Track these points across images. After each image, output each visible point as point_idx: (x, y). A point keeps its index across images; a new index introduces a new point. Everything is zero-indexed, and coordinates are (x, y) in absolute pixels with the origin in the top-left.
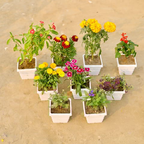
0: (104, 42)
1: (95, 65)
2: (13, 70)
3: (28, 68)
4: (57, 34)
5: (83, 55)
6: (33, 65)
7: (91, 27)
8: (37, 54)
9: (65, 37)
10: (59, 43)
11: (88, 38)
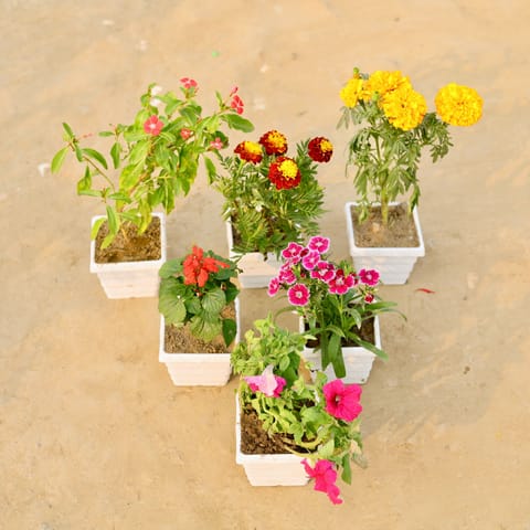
0: (434, 161)
1: (396, 246)
2: (70, 262)
3: (133, 257)
4: (250, 131)
5: (348, 205)
6: (152, 243)
7: (386, 107)
8: (168, 204)
9: (281, 139)
10: (258, 165)
11: (369, 145)
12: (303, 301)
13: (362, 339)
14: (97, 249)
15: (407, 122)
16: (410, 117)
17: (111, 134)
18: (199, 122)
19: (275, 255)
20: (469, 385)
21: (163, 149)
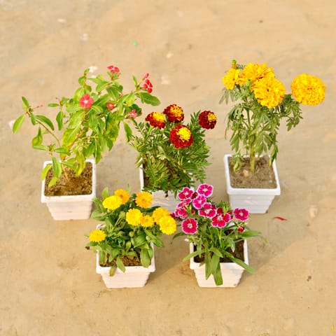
0: (289, 130)
1: (260, 188)
2: (28, 192)
3: (73, 192)
4: (157, 105)
5: (226, 157)
6: (86, 182)
7: (256, 90)
8: (98, 156)
9: (180, 111)
10: (162, 129)
11: (242, 116)
12: (193, 230)
13: (235, 257)
14: (47, 185)
15: (271, 102)
16: (273, 98)
17: (58, 105)
18: (121, 97)
19: (174, 194)
20: (310, 289)
21: (94, 117)
